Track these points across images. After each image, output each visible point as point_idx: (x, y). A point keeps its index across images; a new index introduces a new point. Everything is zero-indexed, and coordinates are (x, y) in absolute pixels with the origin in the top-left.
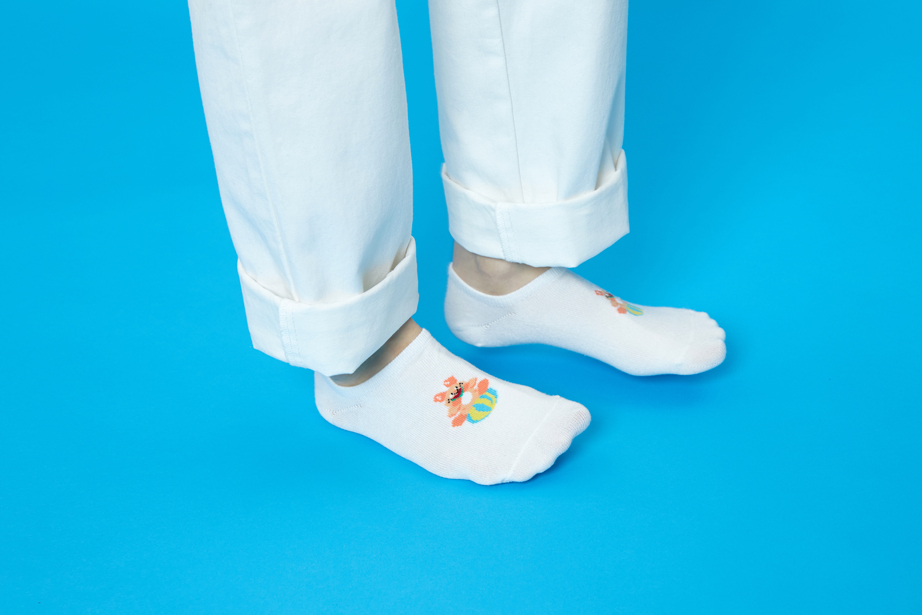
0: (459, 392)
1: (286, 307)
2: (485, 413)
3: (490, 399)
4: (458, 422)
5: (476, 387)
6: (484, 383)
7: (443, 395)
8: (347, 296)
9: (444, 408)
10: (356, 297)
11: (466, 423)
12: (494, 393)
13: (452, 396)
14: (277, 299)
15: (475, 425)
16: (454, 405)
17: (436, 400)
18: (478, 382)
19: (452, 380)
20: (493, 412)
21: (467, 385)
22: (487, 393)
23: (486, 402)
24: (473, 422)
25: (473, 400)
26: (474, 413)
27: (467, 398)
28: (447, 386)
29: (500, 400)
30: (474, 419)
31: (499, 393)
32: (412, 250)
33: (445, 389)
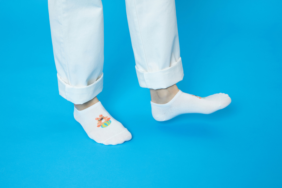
0: (102, 119)
1: (67, 86)
2: (106, 126)
3: (109, 123)
4: (98, 126)
5: (107, 119)
6: (109, 118)
7: (98, 118)
8: (83, 86)
9: (97, 122)
10: (85, 86)
11: (100, 127)
12: (110, 122)
13: (100, 119)
14: (65, 84)
15: (102, 128)
16: (100, 122)
17: (96, 119)
18: (108, 118)
19: (101, 115)
20: (108, 126)
21: (105, 118)
22: (109, 121)
23: (107, 123)
24: (102, 127)
25: (105, 122)
26: (103, 125)
27: (103, 121)
28: (100, 117)
29: (111, 124)
30: (103, 126)
31: (112, 122)
32: (102, 76)
33: (99, 117)
